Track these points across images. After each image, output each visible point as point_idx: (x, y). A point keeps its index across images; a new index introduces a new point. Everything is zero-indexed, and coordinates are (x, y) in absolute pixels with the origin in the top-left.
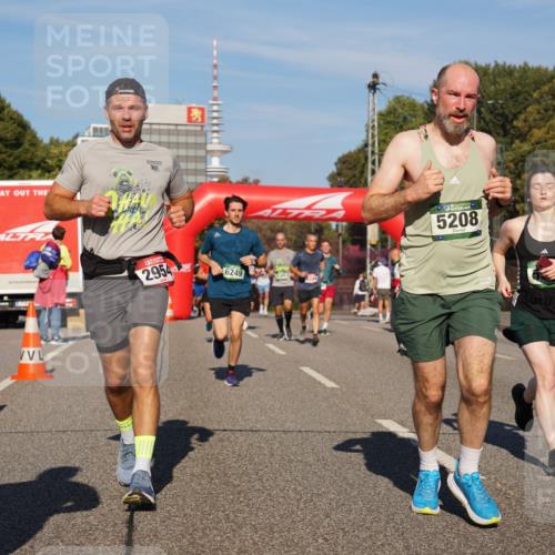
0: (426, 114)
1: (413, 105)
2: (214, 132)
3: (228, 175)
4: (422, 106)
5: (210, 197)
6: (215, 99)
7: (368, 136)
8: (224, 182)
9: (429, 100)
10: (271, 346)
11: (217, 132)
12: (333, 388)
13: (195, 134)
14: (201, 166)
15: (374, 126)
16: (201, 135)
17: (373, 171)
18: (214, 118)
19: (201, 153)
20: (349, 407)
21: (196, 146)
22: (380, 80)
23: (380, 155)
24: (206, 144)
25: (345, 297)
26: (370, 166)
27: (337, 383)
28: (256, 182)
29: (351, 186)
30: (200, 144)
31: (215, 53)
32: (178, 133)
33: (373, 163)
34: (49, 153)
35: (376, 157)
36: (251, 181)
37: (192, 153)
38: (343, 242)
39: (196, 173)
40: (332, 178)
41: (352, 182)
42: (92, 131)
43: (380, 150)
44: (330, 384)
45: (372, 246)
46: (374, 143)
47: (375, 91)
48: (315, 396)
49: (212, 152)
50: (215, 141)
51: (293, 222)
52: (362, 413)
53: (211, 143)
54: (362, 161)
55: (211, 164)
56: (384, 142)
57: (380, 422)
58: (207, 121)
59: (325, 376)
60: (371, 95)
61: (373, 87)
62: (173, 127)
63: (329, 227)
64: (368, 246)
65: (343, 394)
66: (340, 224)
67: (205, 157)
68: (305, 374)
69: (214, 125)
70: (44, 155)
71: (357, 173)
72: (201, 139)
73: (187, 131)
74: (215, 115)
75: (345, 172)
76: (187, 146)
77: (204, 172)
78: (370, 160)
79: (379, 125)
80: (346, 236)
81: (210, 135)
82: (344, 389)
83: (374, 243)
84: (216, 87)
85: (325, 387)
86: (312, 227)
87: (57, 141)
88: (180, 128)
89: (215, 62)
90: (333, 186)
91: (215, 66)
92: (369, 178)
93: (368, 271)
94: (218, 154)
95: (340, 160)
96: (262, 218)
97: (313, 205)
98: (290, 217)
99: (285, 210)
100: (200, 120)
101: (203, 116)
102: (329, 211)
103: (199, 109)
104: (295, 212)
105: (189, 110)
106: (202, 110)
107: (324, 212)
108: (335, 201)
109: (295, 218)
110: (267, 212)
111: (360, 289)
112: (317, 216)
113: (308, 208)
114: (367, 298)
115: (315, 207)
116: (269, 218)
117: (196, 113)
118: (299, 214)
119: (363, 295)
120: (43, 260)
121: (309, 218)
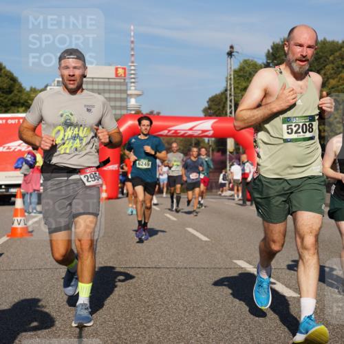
2: (132, 82)
3: (141, 109)
5: (130, 123)
7: (227, 85)
8: (138, 114)
10: (168, 215)
11: (134, 82)
12: (206, 241)
13: (120, 84)
14: (124, 104)
15: (230, 79)
16: (124, 85)
17: (231, 107)
18: (132, 74)
19: (124, 96)
20: (216, 252)
21: (121, 91)
22: (235, 50)
23: (235, 96)
24: (127, 90)
25: (214, 185)
26: (229, 103)
27: (209, 238)
28: (159, 113)
29: (217, 116)
30: (124, 90)
31: (132, 34)
32: (110, 84)
33: (231, 101)
34: (29, 97)
35: (233, 97)
36: (155, 113)
37: (118, 96)
38: (213, 150)
39: (121, 108)
40: (205, 111)
41: (217, 113)
42: (56, 82)
43: (235, 93)
44: (204, 238)
45: (231, 153)
46: (231, 89)
47: (231, 57)
48: (196, 246)
49: (131, 95)
50: (133, 88)
51: (181, 138)
52: (224, 256)
53: (130, 90)
54: (224, 100)
55: (130, 102)
56: (237, 88)
57: (235, 261)
58: (127, 76)
59: (202, 234)
60: (229, 59)
61: (230, 54)
62: (107, 80)
63: (204, 141)
64: (228, 153)
65: (213, 244)
66: (210, 139)
67: (127, 98)
68: (189, 232)
69: (132, 78)
70: (27, 98)
71: (221, 107)
72: (124, 88)
73: (115, 82)
74: (133, 72)
75: (213, 107)
76: (115, 91)
77: (126, 108)
78: (229, 99)
79: (234, 78)
80: (214, 146)
81: (129, 85)
82: (213, 242)
83: (231, 151)
84: (132, 55)
85: (201, 240)
86: (194, 141)
87: (35, 89)
88: (111, 80)
89: (132, 39)
90: (205, 116)
91: (132, 42)
92: (229, 111)
93: (228, 168)
94: (135, 96)
95: (210, 99)
96: (161, 135)
97: (194, 127)
98: (179, 135)
99: (176, 131)
100: (123, 75)
101: (125, 73)
102: (204, 131)
103: (123, 68)
104: (182, 132)
105: (117, 69)
106: (124, 69)
107: (200, 132)
108: (207, 125)
109: (182, 136)
110: (165, 132)
111: (223, 179)
112: (196, 134)
113: (191, 129)
114: (227, 185)
115: (195, 129)
116: (166, 136)
117: (121, 71)
118: (185, 133)
119: (225, 184)
120: (26, 163)
121: (191, 136)
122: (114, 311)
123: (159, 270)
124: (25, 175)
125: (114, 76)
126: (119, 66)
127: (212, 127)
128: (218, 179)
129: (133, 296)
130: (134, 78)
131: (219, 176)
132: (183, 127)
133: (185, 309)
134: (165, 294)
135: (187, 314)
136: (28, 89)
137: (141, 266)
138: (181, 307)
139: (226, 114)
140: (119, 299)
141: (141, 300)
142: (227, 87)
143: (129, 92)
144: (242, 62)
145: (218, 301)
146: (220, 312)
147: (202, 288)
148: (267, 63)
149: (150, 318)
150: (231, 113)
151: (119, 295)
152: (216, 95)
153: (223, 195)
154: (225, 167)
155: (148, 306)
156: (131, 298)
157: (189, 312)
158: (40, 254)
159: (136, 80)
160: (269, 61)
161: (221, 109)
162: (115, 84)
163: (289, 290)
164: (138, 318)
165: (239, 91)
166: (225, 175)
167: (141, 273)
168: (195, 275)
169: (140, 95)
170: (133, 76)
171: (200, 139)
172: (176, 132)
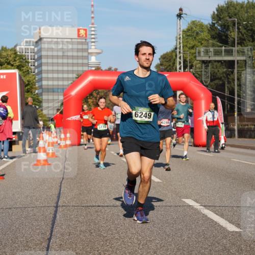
0: (209, 30)
1: (201, 26)
2: (92, 42)
3: (100, 66)
4: (207, 26)
5: (91, 78)
6: (93, 24)
7: (177, 44)
8: (98, 70)
9: (210, 23)
11: (94, 42)
12: (158, 182)
13: (82, 43)
14: (85, 61)
15: (180, 38)
16: (85, 44)
17: (180, 63)
18: (92, 35)
19: (85, 54)
20: (167, 192)
21: (83, 50)
23: (183, 54)
24: (88, 49)
26: (178, 60)
27: (161, 180)
28: (116, 69)
29: (168, 71)
30: (85, 49)
32: (73, 43)
33: (180, 58)
35: (182, 55)
36: (113, 69)
37: (80, 54)
39: (83, 65)
40: (157, 67)
41: (168, 69)
43: (183, 51)
46: (180, 47)
47: (181, 19)
49: (91, 53)
50: (93, 47)
52: (174, 195)
53: (91, 48)
54: (174, 57)
55: (91, 60)
56: (186, 46)
57: (184, 200)
58: (88, 36)
59: (155, 176)
60: (178, 20)
61: (179, 16)
62: (70, 40)
65: (164, 185)
67: (88, 56)
69: (92, 38)
71: (171, 64)
72: (85, 47)
74: (93, 33)
75: (165, 63)
76: (78, 50)
77: (88, 65)
78: (178, 56)
79: (183, 37)
81: (90, 44)
82: (165, 182)
84: (93, 17)
88: (73, 40)
89: (92, 3)
91: (92, 6)
92: (178, 67)
94: (94, 55)
95: (161, 56)
100: (84, 36)
101: (86, 34)
103: (84, 30)
105: (79, 30)
106: (86, 30)
117: (82, 32)
122: (76, 245)
125: (76, 36)
126: (81, 28)
130: (94, 38)
133: (139, 242)
134: (121, 229)
137: (100, 205)
138: (136, 241)
139: (176, 70)
140: (80, 234)
141: (100, 235)
142: (177, 46)
143: (90, 51)
144: (190, 23)
145: (168, 236)
148: (212, 23)
150: (180, 69)
151: (81, 231)
152: (167, 53)
155: (106, 240)
156: (91, 233)
157: (143, 245)
159: (96, 40)
160: (214, 22)
161: (172, 65)
162: (78, 43)
163: (232, 225)
164: (98, 251)
165: (187, 49)
167: (100, 211)
169: (99, 53)
170: (93, 36)
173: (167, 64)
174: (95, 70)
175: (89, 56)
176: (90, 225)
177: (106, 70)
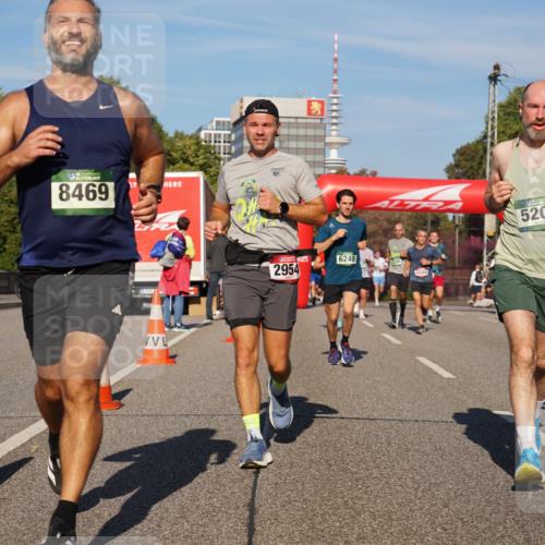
2: (333, 124)
3: (346, 166)
5: (329, 188)
6: (335, 92)
7: (487, 128)
8: (342, 174)
10: (387, 336)
11: (336, 124)
12: (449, 379)
13: (315, 126)
14: (319, 158)
15: (493, 118)
16: (320, 128)
18: (333, 111)
19: (320, 145)
21: (315, 138)
22: (502, 72)
24: (325, 136)
25: (461, 288)
26: (489, 157)
27: (454, 374)
28: (374, 173)
29: (469, 178)
30: (320, 136)
31: (336, 47)
32: (298, 126)
34: (174, 146)
36: (368, 172)
37: (310, 145)
38: (460, 233)
39: (315, 164)
40: (449, 169)
41: (470, 173)
42: (214, 124)
44: (446, 374)
45: (490, 237)
46: (493, 134)
47: (496, 83)
48: (432, 386)
49: (330, 143)
50: (334, 133)
51: (409, 213)
52: (478, 404)
53: (330, 135)
54: (481, 152)
55: (329, 156)
56: (503, 132)
58: (326, 113)
59: (442, 367)
60: (492, 86)
61: (494, 79)
62: (293, 120)
63: (446, 218)
64: (486, 238)
65: (460, 383)
66: (457, 215)
67: (324, 149)
68: (422, 364)
69: (333, 117)
70: (169, 148)
71: (475, 164)
72: (319, 132)
73: (306, 124)
74: (335, 107)
75: (463, 163)
76: (306, 138)
77: (323, 164)
78: (489, 152)
79: (499, 118)
80: (463, 227)
81: (328, 127)
82: (460, 380)
83: (491, 234)
84: (335, 80)
85: (442, 377)
86: (430, 217)
87: (182, 134)
88: (300, 121)
89: (336, 55)
90: (450, 178)
91: (336, 60)
93: (485, 263)
94: (337, 146)
95: (458, 151)
96: (379, 209)
97: (430, 196)
98: (407, 207)
99: (402, 201)
100: (319, 113)
101: (322, 110)
102: (447, 203)
103: (319, 102)
104: (413, 204)
105: (309, 103)
106: (322, 103)
107: (442, 204)
108: (453, 193)
109: (412, 209)
110: (385, 204)
111: (477, 280)
112: (435, 207)
113: (426, 199)
114: (483, 290)
115: (433, 198)
116: (386, 209)
117: (316, 106)
118: (418, 205)
119: (480, 287)
120: (170, 250)
121: (426, 210)
122: (303, 485)
123: (374, 423)
124: (166, 269)
125: (304, 114)
126: (314, 98)
127: (461, 196)
128: (469, 280)
129: (332, 462)
130: (336, 117)
131: (470, 275)
132: (415, 196)
133: (416, 486)
134: (384, 461)
135: (420, 494)
136: (171, 134)
138: (410, 484)
139: (484, 176)
140: (310, 467)
141: (345, 470)
142: (487, 132)
143: (328, 140)
145: (470, 476)
146: (473, 494)
147: (443, 454)
149: (360, 499)
151: (311, 461)
152: (468, 144)
153: (475, 305)
154: (481, 260)
155: (357, 480)
156: (330, 465)
157: (423, 491)
158: (188, 392)
159: (340, 120)
161: (476, 167)
162: (307, 126)
164: (342, 498)
166: (479, 273)
167: (345, 427)
168: (432, 433)
169: (345, 144)
170: (334, 114)
171: (441, 216)
172: (402, 203)
173: (468, 165)
174: (337, 173)
175: (327, 149)
176: (327, 450)
177: (355, 175)
